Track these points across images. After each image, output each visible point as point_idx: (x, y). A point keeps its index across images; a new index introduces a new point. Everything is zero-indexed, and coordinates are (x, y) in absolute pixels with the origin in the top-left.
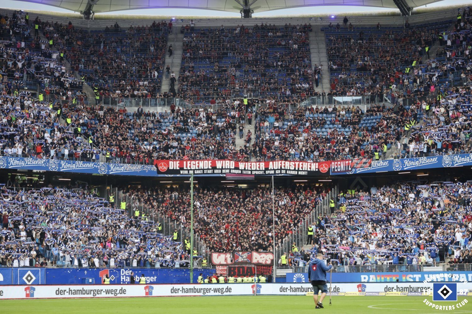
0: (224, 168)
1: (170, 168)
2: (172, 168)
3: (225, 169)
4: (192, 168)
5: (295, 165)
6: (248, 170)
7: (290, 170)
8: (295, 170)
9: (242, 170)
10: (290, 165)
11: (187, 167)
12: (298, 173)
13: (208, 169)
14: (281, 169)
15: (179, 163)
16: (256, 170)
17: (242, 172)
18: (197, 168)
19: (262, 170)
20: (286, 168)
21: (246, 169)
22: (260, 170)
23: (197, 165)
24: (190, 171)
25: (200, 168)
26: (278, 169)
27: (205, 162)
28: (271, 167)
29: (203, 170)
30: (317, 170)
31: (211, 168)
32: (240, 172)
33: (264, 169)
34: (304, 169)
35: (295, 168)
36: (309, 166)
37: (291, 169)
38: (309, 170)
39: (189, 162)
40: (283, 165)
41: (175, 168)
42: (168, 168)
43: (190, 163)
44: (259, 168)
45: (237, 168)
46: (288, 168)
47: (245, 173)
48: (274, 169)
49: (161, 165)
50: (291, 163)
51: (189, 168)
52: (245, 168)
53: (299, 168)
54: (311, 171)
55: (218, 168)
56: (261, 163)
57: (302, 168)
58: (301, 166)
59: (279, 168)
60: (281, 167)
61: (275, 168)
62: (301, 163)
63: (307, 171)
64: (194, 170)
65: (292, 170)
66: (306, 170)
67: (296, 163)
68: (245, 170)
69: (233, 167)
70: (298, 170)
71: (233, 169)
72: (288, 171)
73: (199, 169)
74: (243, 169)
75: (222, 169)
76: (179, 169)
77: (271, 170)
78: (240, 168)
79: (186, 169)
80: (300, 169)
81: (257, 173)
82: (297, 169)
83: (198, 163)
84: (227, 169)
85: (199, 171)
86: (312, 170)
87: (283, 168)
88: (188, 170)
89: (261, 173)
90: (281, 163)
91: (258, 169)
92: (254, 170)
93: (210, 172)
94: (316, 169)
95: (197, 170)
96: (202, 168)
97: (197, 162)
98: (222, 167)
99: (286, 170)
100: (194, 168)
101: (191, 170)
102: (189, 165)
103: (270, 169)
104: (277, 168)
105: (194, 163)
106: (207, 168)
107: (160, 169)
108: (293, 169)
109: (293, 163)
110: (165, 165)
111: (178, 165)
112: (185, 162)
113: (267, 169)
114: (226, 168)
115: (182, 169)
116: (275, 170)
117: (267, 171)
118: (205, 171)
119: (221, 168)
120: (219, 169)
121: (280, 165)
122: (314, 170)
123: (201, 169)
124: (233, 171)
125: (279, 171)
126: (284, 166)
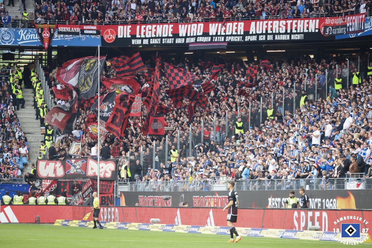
0: (189, 35)
1: (119, 36)
2: (122, 37)
3: (190, 37)
4: (147, 36)
5: (286, 25)
6: (221, 36)
7: (279, 34)
8: (286, 33)
9: (212, 36)
10: (279, 27)
11: (140, 35)
12: (290, 37)
13: (168, 37)
14: (267, 34)
15: (130, 29)
16: (232, 35)
17: (212, 39)
18: (154, 36)
19: (240, 35)
20: (274, 32)
21: (219, 34)
22: (237, 35)
23: (154, 30)
24: (144, 40)
25: (157, 36)
26: (262, 34)
27: (165, 26)
28: (252, 30)
29: (162, 38)
30: (317, 31)
31: (171, 35)
32: (209, 39)
33: (242, 33)
34: (298, 31)
35: (286, 30)
36: (306, 25)
37: (281, 32)
38: (306, 31)
39: (143, 27)
40: (270, 26)
41: (125, 37)
42: (117, 36)
43: (145, 29)
44: (236, 31)
45: (206, 34)
46: (277, 32)
47: (216, 40)
48: (256, 34)
49: (107, 33)
50: (281, 22)
51: (143, 36)
52: (217, 33)
53: (291, 30)
54: (308, 33)
55: (181, 35)
56: (240, 24)
57: (296, 29)
58: (294, 26)
59: (264, 32)
60: (267, 31)
61: (258, 32)
62: (295, 21)
63: (303, 33)
64: (149, 39)
65: (283, 34)
66: (302, 31)
67: (288, 21)
68: (217, 35)
69: (201, 34)
70: (291, 33)
71: (200, 36)
72: (276, 36)
73: (155, 38)
74: (214, 34)
75: (186, 37)
76: (130, 36)
77: (252, 35)
78: (211, 34)
79: (139, 36)
80: (294, 31)
81: (233, 39)
82: (289, 31)
83: (156, 28)
84: (193, 37)
85: (156, 40)
86: (310, 31)
87: (269, 31)
88: (142, 39)
89: (239, 39)
90: (267, 24)
91: (234, 33)
92: (229, 36)
93: (170, 41)
94: (315, 29)
95: (153, 38)
96: (160, 36)
97: (154, 26)
98: (187, 34)
99: (274, 34)
100: (150, 36)
101: (146, 38)
102: (143, 31)
103: (251, 33)
104: (260, 32)
105: (150, 29)
106: (166, 35)
107: (105, 39)
108: (284, 31)
109: (284, 22)
110: (112, 33)
111: (129, 31)
112: (138, 27)
113: (247, 33)
114: (192, 35)
115: (134, 37)
116: (258, 35)
117: (246, 37)
118: (163, 40)
119: (184, 35)
120: (182, 37)
121: (265, 27)
122: (313, 31)
123: (159, 38)
124: (200, 39)
125: (264, 37)
126: (272, 29)
